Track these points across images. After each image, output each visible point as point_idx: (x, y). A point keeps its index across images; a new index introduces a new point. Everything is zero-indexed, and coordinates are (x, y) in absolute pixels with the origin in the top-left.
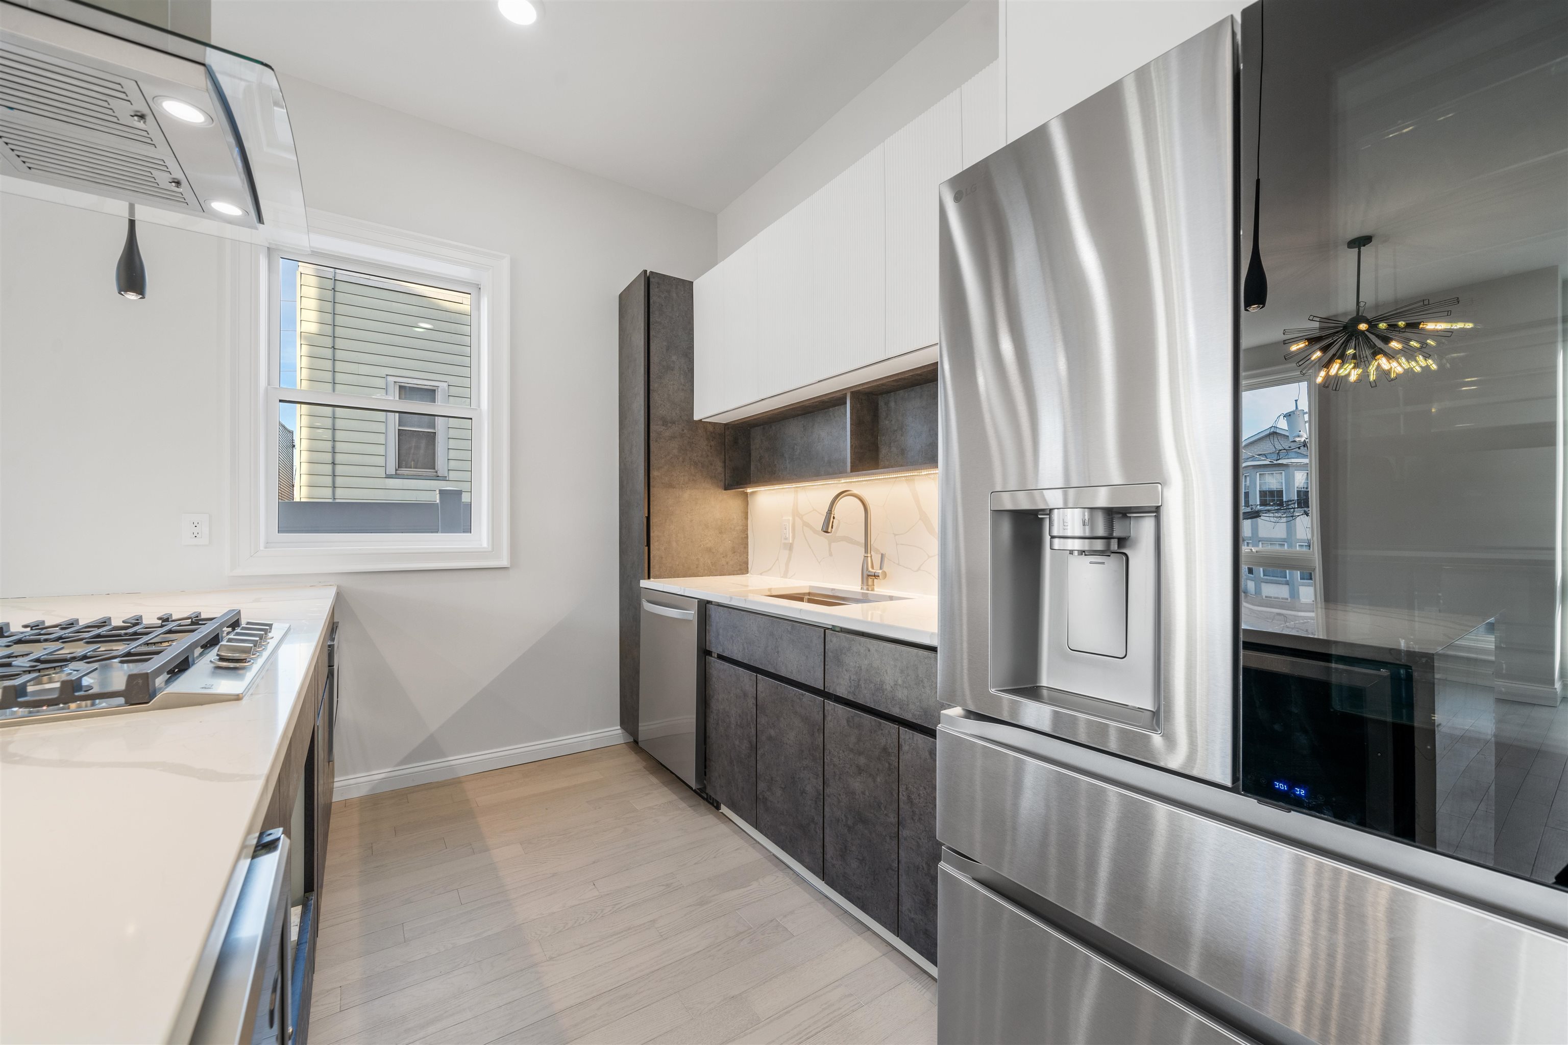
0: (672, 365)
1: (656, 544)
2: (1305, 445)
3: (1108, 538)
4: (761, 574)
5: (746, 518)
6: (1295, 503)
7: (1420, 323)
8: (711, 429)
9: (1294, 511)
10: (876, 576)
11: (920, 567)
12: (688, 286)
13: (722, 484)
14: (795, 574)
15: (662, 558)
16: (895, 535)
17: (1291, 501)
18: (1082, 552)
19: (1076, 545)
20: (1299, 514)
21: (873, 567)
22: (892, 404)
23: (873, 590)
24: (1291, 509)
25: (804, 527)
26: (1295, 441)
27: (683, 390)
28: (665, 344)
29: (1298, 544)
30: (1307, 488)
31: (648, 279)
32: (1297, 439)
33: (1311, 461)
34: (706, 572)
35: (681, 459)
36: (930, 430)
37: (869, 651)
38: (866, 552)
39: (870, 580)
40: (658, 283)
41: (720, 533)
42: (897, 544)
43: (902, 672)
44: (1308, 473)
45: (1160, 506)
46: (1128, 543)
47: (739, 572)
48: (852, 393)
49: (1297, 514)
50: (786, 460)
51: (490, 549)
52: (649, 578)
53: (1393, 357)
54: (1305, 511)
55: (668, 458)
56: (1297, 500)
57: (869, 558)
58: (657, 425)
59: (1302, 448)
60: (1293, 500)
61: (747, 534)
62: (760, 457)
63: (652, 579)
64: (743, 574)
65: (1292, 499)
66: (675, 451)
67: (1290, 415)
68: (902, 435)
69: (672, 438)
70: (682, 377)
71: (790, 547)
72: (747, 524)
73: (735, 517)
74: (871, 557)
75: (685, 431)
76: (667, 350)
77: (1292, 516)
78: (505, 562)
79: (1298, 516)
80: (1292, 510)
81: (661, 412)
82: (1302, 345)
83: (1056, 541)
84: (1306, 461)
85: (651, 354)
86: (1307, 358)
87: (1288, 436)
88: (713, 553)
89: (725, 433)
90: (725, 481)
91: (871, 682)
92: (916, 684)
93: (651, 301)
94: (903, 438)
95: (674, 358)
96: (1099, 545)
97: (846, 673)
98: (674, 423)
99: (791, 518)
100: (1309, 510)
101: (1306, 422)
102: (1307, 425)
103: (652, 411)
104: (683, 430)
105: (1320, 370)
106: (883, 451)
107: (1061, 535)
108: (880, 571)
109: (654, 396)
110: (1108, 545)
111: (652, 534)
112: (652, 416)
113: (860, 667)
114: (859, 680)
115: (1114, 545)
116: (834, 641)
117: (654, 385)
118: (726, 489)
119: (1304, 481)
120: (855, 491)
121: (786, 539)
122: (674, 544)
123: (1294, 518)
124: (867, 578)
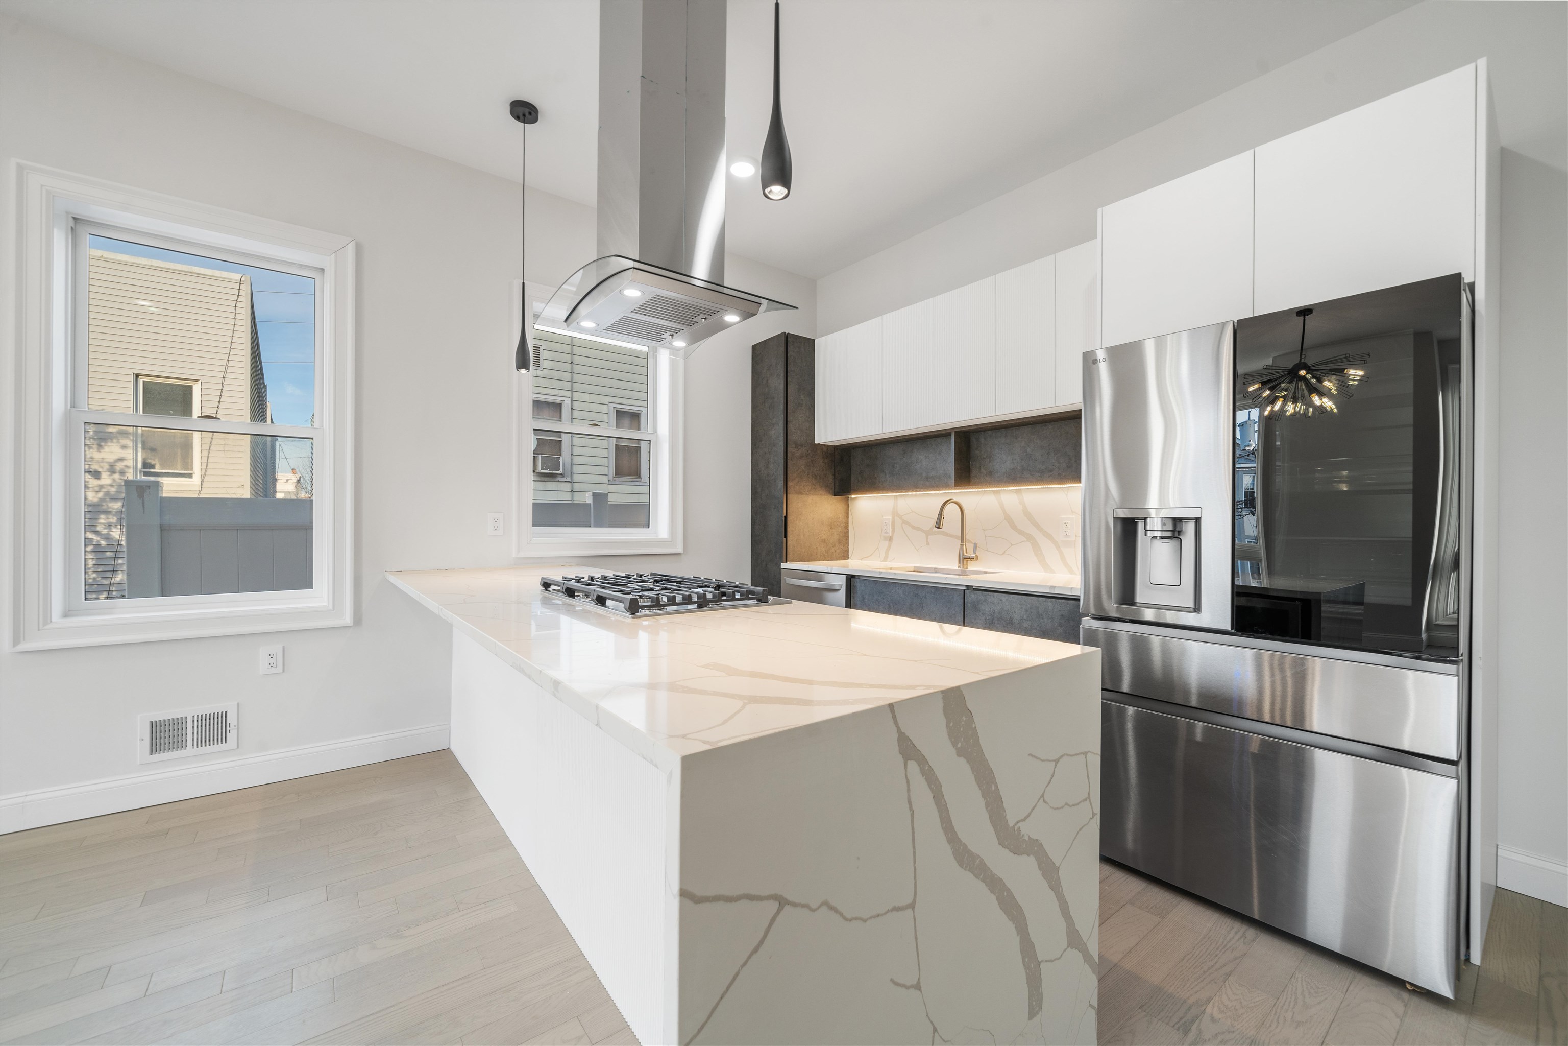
0: (801, 403)
1: (791, 536)
2: (1253, 452)
3: (1173, 531)
4: (861, 559)
5: (848, 517)
6: (1242, 504)
7: (1345, 369)
8: (825, 449)
9: (1242, 511)
10: (970, 558)
11: (1004, 552)
12: (810, 343)
13: (832, 491)
14: (894, 559)
15: (794, 547)
16: (984, 530)
17: (1239, 501)
18: (1162, 538)
19: (1158, 534)
20: (1246, 514)
21: (967, 553)
22: (982, 440)
23: (967, 568)
24: (1239, 508)
25: (903, 524)
26: (1245, 450)
27: (808, 421)
28: (797, 386)
29: (1247, 540)
30: (1253, 489)
31: (787, 337)
32: (1247, 448)
33: (1257, 465)
34: (822, 557)
35: (806, 473)
36: (1013, 460)
37: (1001, 600)
38: (962, 541)
39: (965, 561)
40: (793, 342)
41: (831, 528)
42: (986, 537)
43: (1027, 611)
44: (1254, 476)
45: (1200, 518)
46: (1181, 533)
47: (843, 558)
48: (956, 432)
49: (1244, 514)
50: (885, 475)
51: (670, 540)
52: (786, 562)
53: (1325, 395)
54: (1251, 511)
55: (799, 472)
56: (1245, 500)
57: (964, 546)
58: (792, 447)
59: (1250, 455)
60: (1241, 501)
61: (848, 530)
62: (860, 471)
63: (788, 563)
64: (845, 559)
65: (1241, 499)
66: (803, 467)
67: (1243, 425)
68: (990, 462)
69: (801, 457)
70: (807, 411)
71: (890, 539)
72: (848, 522)
73: (840, 516)
74: (966, 545)
75: (809, 451)
76: (798, 391)
77: (1240, 515)
78: (680, 550)
79: (1246, 515)
80: (1240, 510)
81: (794, 438)
82: (1256, 386)
83: (1149, 532)
84: (1255, 465)
85: (789, 394)
86: (1259, 396)
87: (1240, 445)
88: (826, 543)
89: (834, 452)
90: (834, 489)
91: (1003, 619)
92: (1037, 617)
93: (789, 355)
94: (990, 463)
95: (803, 397)
96: (1169, 534)
97: (982, 615)
98: (802, 446)
99: (891, 518)
100: (1255, 510)
101: (1255, 432)
102: (1256, 434)
103: (789, 437)
104: (808, 451)
105: (1268, 405)
106: (974, 472)
107: (1151, 529)
108: (974, 555)
109: (790, 426)
110: (1174, 534)
111: (788, 529)
112: (788, 441)
113: (994, 611)
114: (993, 619)
115: (1176, 533)
116: (971, 597)
117: (790, 418)
118: (835, 495)
119: (1250, 482)
120: (955, 499)
121: (886, 533)
122: (802, 537)
123: (1242, 517)
124: (964, 559)
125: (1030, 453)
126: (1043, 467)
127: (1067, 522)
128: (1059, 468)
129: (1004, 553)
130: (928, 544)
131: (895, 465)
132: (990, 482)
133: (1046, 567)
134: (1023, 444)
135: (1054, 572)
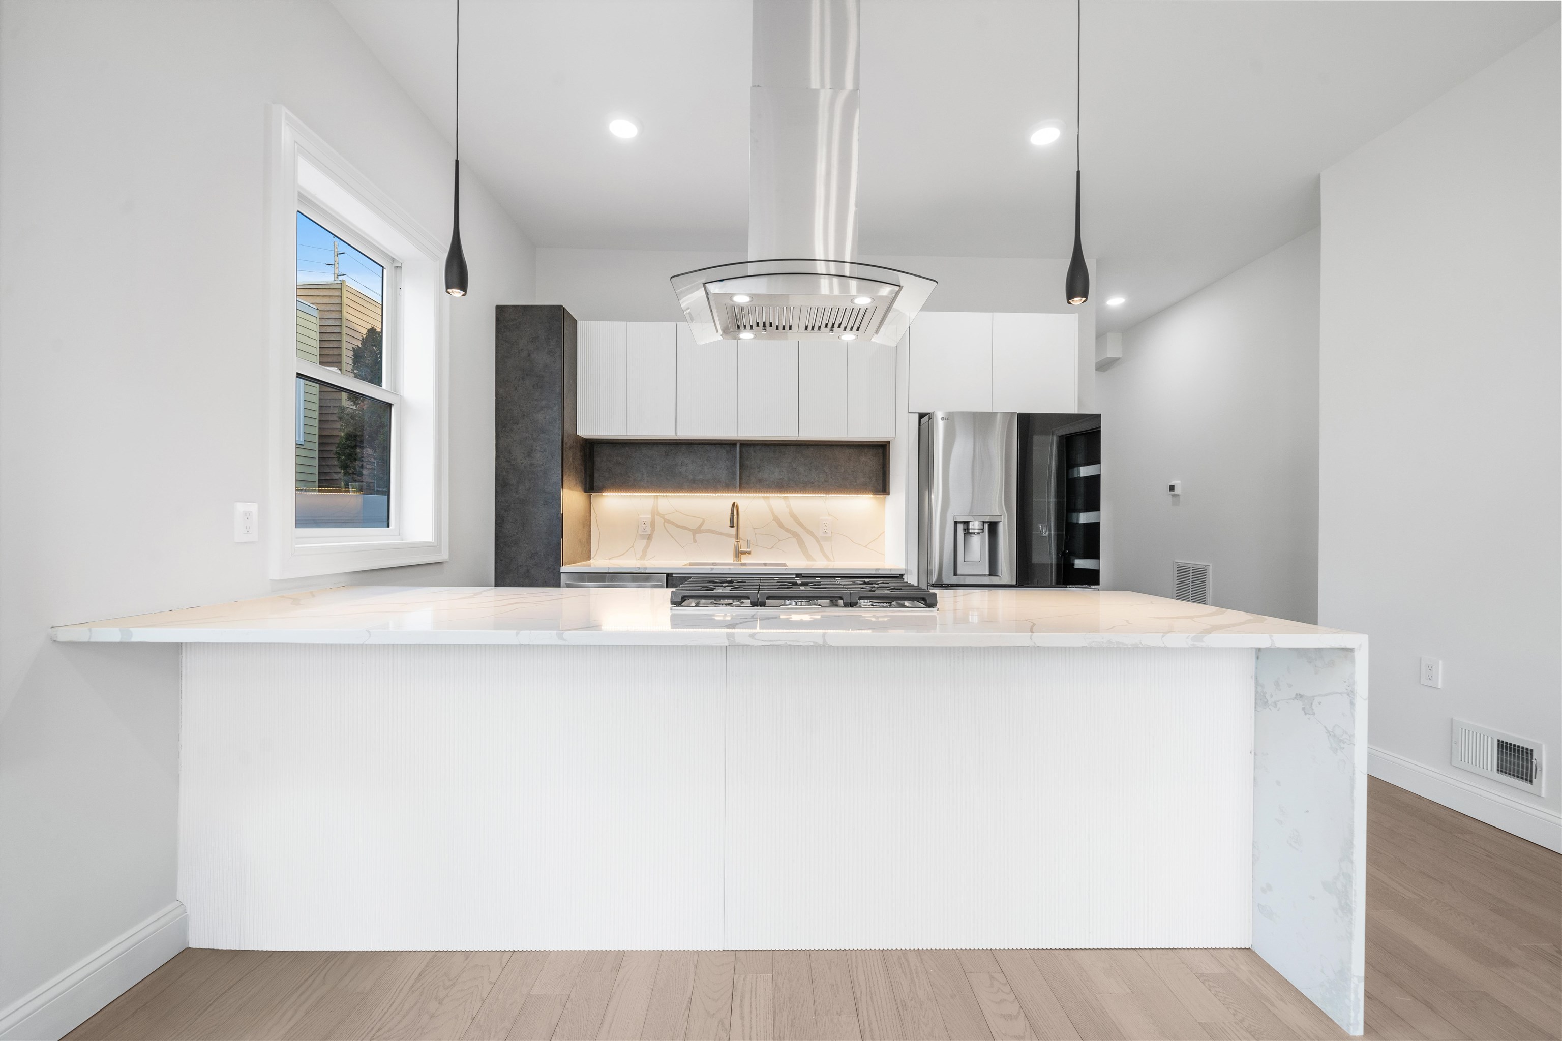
0: (571, 388)
4: (609, 559)
5: (590, 515)
8: (581, 442)
10: (744, 553)
12: (575, 324)
13: (584, 487)
16: (756, 530)
21: (741, 548)
22: (752, 453)
23: (742, 560)
25: (665, 523)
27: (573, 409)
28: (569, 369)
31: (563, 313)
35: (572, 466)
38: (737, 538)
39: (740, 555)
40: (567, 318)
41: (583, 527)
42: (755, 534)
47: (588, 558)
48: (741, 443)
50: (642, 474)
51: (436, 544)
52: (564, 565)
55: (569, 464)
57: (740, 544)
58: (566, 437)
61: (591, 528)
62: (608, 468)
66: (571, 459)
69: (570, 448)
70: (573, 398)
71: (649, 538)
72: (591, 520)
73: (587, 515)
75: (574, 443)
76: (569, 374)
78: (446, 556)
85: (564, 377)
88: (581, 543)
89: (586, 446)
90: (586, 485)
93: (565, 332)
94: (760, 472)
95: (571, 381)
98: (570, 436)
99: (650, 517)
103: (565, 425)
106: (745, 479)
108: (748, 550)
109: (565, 412)
111: (564, 528)
112: (565, 429)
117: (565, 403)
118: (585, 491)
121: (645, 530)
124: (738, 554)
125: (795, 467)
126: (806, 480)
127: (826, 522)
128: (818, 482)
129: (772, 547)
130: (695, 541)
131: (656, 466)
132: (759, 489)
133: (809, 557)
134: (789, 460)
135: (815, 561)
